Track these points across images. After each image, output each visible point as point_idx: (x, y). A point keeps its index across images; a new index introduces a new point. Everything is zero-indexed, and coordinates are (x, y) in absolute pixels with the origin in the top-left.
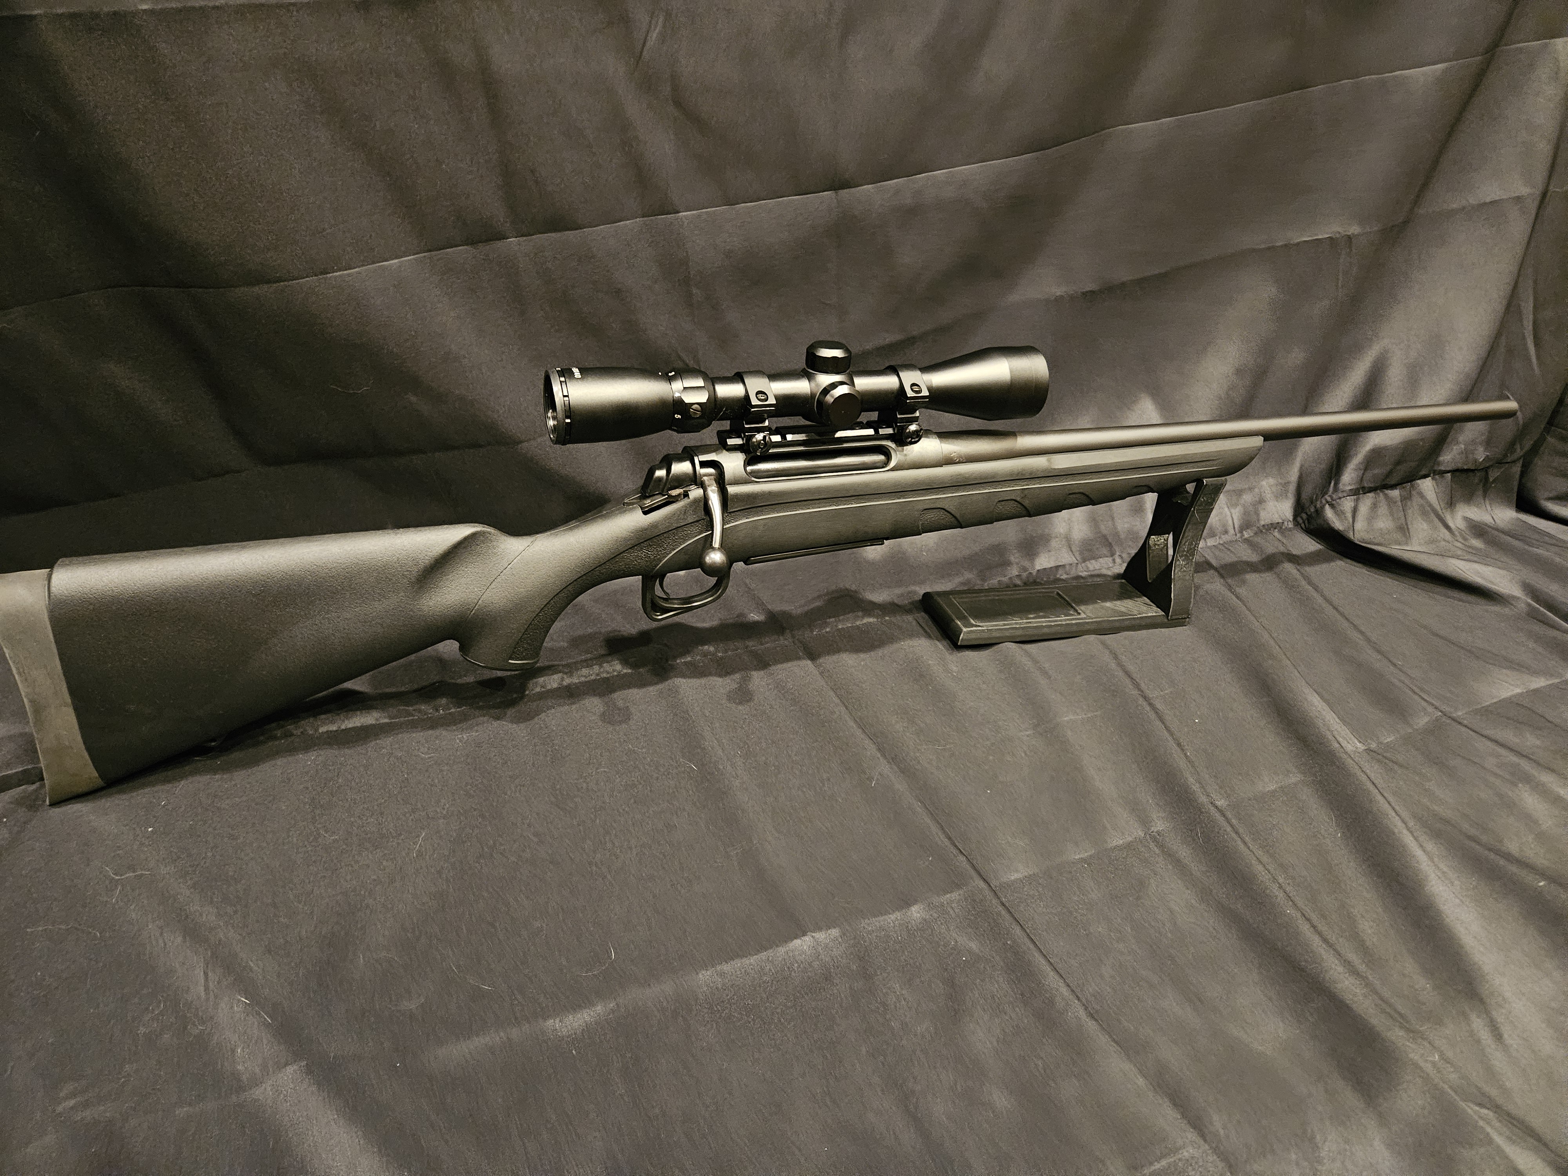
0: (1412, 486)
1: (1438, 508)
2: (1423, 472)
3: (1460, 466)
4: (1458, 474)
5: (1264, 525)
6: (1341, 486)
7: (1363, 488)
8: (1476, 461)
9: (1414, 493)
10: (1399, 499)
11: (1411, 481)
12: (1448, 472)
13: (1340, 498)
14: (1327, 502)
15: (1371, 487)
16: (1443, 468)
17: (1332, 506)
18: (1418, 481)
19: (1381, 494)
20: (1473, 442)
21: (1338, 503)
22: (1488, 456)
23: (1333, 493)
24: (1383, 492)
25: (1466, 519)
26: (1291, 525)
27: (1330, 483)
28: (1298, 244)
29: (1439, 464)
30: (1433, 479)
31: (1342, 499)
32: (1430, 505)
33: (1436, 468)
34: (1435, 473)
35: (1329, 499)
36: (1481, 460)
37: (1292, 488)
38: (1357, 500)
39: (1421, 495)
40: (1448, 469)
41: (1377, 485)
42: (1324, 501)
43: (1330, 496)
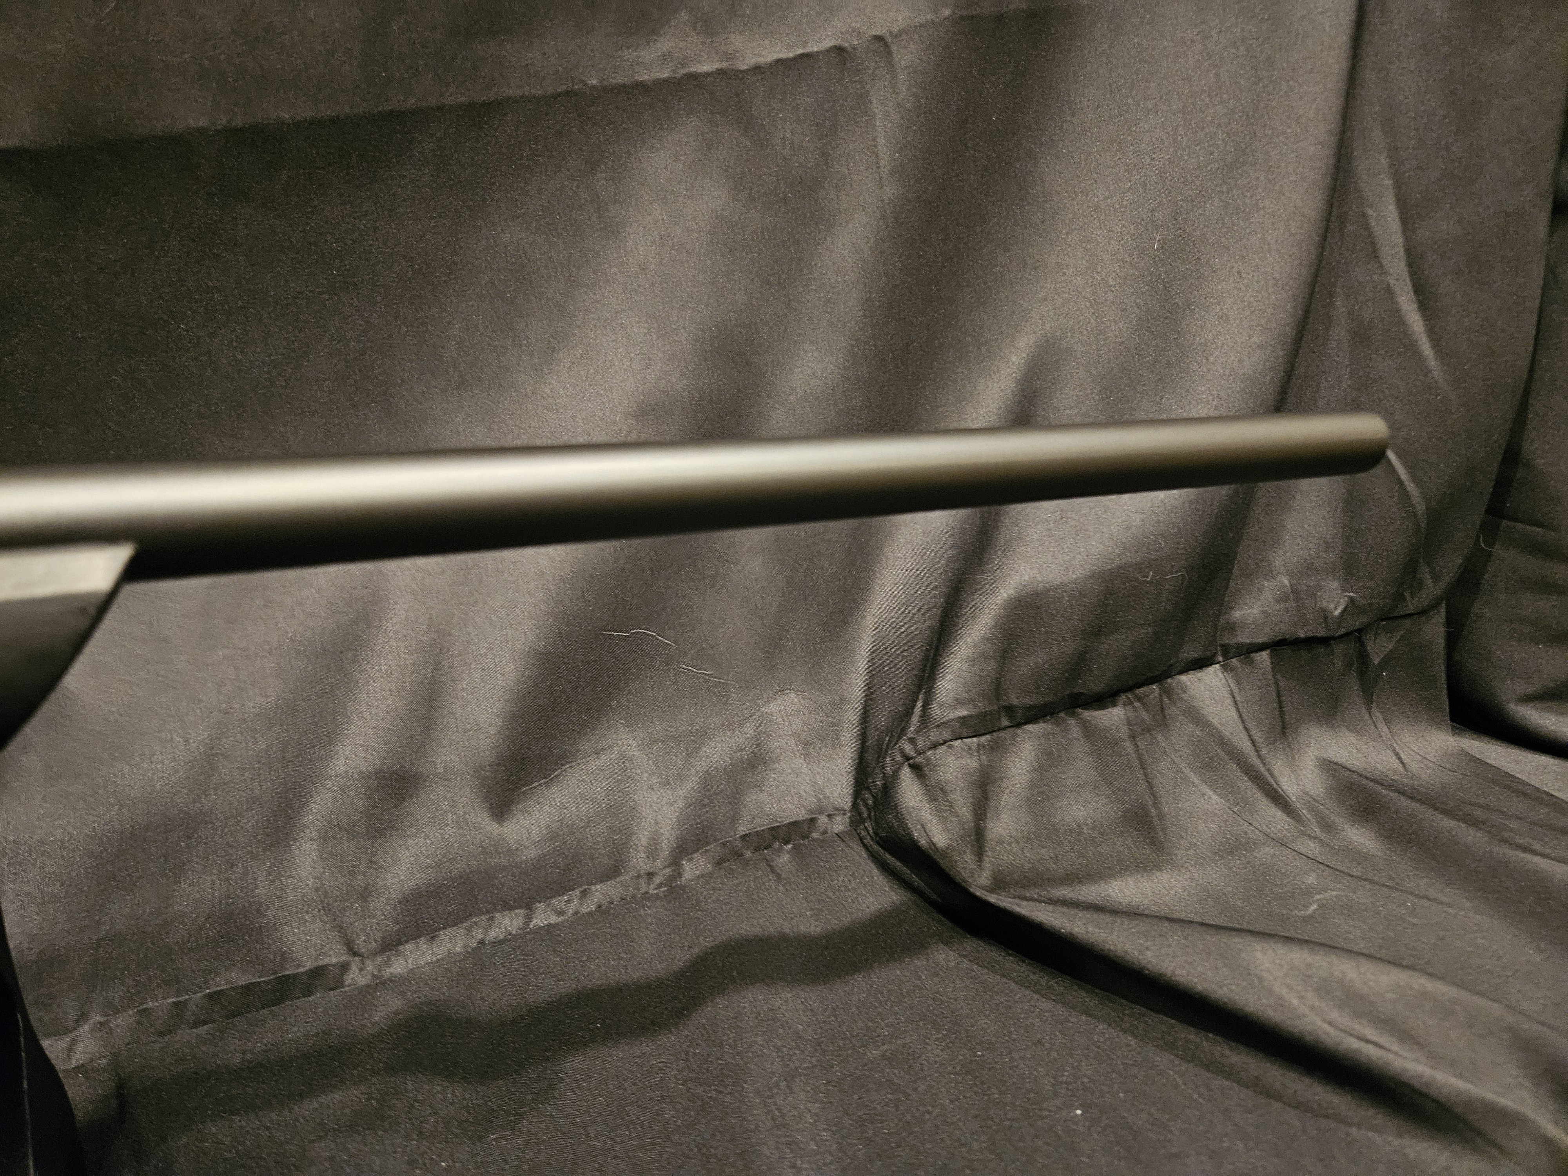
0: (1167, 692)
1: (1246, 746)
2: (1190, 652)
3: (1285, 630)
4: (1287, 651)
5: (744, 837)
6: (936, 710)
7: (1009, 710)
8: (1325, 615)
9: (1172, 711)
10: (1124, 731)
11: (1159, 678)
12: (1261, 647)
13: (934, 746)
14: (907, 758)
15: (1031, 708)
16: (1244, 638)
17: (917, 769)
18: (1183, 678)
19: (1072, 721)
20: (1309, 568)
21: (928, 760)
22: (1352, 600)
23: (917, 731)
24: (1073, 715)
25: (1330, 767)
26: (840, 825)
27: (915, 702)
28: (757, 69)
29: (1232, 628)
30: (1225, 668)
31: (941, 750)
32: (1223, 742)
33: (1227, 640)
34: (1228, 652)
35: (908, 748)
36: (1337, 613)
37: (852, 716)
38: (995, 748)
39: (1194, 715)
40: (1261, 640)
41: (1049, 698)
42: (899, 758)
43: (912, 741)
